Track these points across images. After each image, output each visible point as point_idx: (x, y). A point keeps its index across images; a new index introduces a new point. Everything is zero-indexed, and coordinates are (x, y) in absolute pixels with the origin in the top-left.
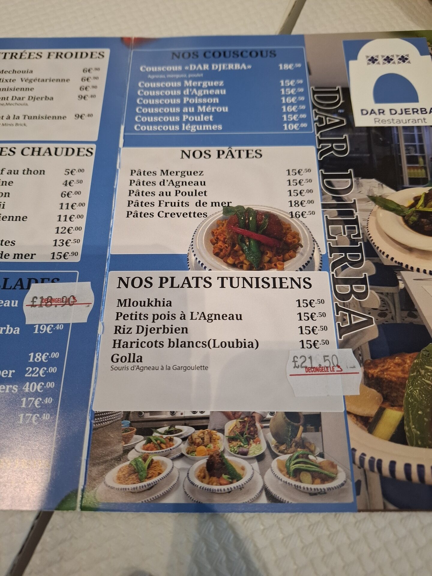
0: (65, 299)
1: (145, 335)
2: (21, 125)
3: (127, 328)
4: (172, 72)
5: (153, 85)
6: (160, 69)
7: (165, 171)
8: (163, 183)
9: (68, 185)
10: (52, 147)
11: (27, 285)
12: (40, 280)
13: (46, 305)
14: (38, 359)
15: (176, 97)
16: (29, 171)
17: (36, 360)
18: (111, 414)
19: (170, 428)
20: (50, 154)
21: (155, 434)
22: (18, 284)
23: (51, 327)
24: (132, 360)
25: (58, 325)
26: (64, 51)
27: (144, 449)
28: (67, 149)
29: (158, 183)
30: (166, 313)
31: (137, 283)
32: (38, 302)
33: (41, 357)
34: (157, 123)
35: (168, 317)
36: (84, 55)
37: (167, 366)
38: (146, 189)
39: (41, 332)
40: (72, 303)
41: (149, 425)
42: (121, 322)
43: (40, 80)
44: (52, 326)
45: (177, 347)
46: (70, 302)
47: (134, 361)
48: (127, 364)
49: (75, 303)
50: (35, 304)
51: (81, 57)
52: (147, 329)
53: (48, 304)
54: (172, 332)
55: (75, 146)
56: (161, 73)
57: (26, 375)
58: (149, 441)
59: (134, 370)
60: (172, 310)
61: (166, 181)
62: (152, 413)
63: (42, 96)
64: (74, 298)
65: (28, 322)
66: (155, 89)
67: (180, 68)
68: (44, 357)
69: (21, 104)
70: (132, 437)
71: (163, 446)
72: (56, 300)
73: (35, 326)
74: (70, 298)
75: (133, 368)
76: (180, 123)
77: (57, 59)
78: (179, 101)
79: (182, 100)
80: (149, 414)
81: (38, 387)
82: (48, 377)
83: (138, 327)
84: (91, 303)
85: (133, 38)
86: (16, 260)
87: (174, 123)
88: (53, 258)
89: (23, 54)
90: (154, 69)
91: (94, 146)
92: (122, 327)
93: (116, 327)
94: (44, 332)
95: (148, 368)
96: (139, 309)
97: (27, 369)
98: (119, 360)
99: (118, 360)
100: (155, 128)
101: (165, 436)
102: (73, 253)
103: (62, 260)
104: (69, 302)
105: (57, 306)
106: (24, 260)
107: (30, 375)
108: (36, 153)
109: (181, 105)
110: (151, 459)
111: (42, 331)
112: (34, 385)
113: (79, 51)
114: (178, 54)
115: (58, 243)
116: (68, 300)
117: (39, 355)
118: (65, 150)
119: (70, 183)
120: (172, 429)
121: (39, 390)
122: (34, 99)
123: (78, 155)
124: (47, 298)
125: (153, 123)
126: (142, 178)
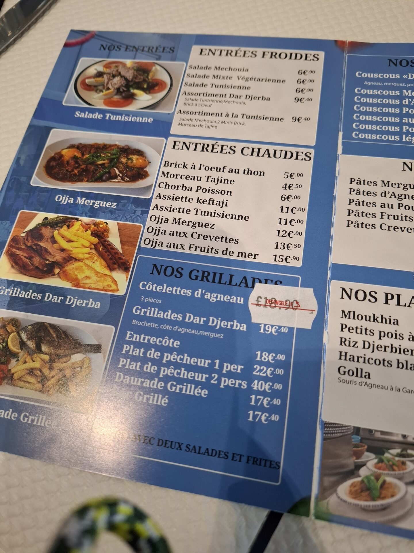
0: (288, 303)
1: (372, 351)
2: (240, 124)
3: (353, 342)
4: (389, 80)
5: (370, 92)
6: (376, 76)
7: (386, 182)
8: (384, 194)
9: (288, 188)
10: (271, 148)
11: (251, 284)
12: (263, 281)
13: (270, 306)
14: (265, 359)
15: (395, 106)
16: (249, 172)
17: (263, 359)
18: (340, 427)
19: (402, 451)
20: (269, 156)
21: (387, 455)
22: (243, 282)
23: (275, 328)
24: (359, 375)
25: (283, 328)
26: (279, 51)
27: (376, 467)
28: (286, 152)
29: (379, 194)
30: (393, 332)
31: (361, 295)
32: (263, 302)
33: (268, 357)
34: (376, 132)
35: (395, 336)
36: (299, 56)
37: (397, 388)
38: (366, 199)
39: (266, 332)
40: (296, 308)
41: (380, 444)
42: (346, 334)
43: (256, 80)
44: (277, 328)
45: (407, 368)
46: (294, 306)
47: (361, 377)
48: (354, 378)
49: (298, 308)
50: (260, 303)
51: (296, 58)
52: (374, 345)
53: (272, 305)
54: (400, 353)
55: (294, 150)
56: (377, 80)
57: (254, 373)
58: (381, 461)
59: (362, 385)
60: (399, 329)
61: (387, 193)
62: (383, 433)
63: (259, 96)
64: (297, 303)
65: (253, 321)
66: (373, 96)
67: (398, 76)
68: (270, 358)
69: (238, 103)
70: (363, 453)
71: (395, 468)
72: (280, 302)
73: (260, 326)
74: (293, 302)
75: (361, 384)
76: (400, 134)
77: (271, 59)
78: (398, 111)
79: (402, 110)
80: (379, 433)
81: (266, 387)
82: (276, 378)
83: (364, 342)
84: (315, 311)
85: (347, 42)
86: (240, 258)
87: (394, 133)
88: (275, 260)
89: (238, 52)
90: (371, 76)
91: (312, 151)
92: (348, 339)
93: (342, 338)
94: (269, 332)
95: (377, 386)
96: (364, 324)
97: (255, 367)
98: (347, 373)
99: (345, 372)
100: (374, 137)
101: (397, 459)
102: (294, 258)
103: (284, 263)
104: (292, 306)
105: (281, 308)
106: (247, 259)
107: (258, 374)
108: (255, 154)
109: (401, 115)
110: (383, 480)
111: (268, 331)
112: (262, 384)
113: (294, 52)
114: (395, 62)
115: (280, 246)
116: (292, 304)
117: (265, 355)
118: (283, 153)
119: (289, 187)
120: (404, 452)
121: (267, 390)
122: (251, 98)
123: (297, 158)
124: (270, 299)
125: (371, 132)
126: (362, 187)
